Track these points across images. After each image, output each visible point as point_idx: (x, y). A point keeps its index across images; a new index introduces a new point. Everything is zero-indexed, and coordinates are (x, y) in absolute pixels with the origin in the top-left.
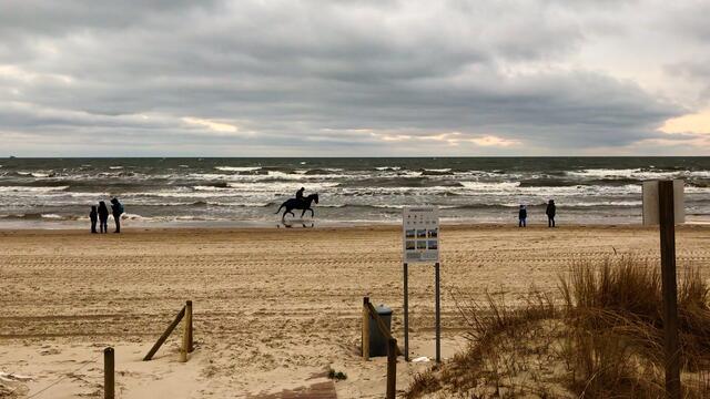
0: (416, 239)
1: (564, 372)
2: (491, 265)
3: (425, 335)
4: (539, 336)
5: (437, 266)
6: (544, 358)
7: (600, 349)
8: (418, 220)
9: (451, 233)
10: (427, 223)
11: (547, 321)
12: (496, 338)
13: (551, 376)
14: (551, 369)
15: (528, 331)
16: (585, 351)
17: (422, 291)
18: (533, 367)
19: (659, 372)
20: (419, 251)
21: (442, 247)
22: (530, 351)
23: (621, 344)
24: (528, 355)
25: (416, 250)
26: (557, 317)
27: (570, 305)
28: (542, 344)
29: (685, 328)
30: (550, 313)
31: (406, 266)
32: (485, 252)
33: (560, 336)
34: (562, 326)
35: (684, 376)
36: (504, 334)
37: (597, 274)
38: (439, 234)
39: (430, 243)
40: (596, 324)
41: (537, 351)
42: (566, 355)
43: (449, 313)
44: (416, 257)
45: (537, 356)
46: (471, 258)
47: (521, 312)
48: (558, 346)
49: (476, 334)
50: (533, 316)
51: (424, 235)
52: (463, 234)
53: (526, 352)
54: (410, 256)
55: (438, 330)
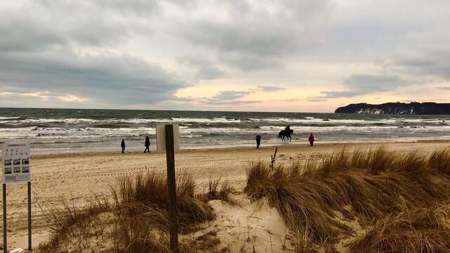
0: (12, 166)
1: (113, 245)
2: (70, 181)
3: (21, 233)
4: (97, 224)
5: (29, 184)
6: (100, 238)
7: (134, 228)
8: (14, 152)
9: (43, 160)
10: (21, 154)
11: (103, 214)
12: (69, 228)
13: (104, 249)
14: (104, 244)
15: (90, 222)
16: (125, 231)
17: (20, 202)
18: (92, 245)
19: (167, 237)
20: (15, 174)
21: (33, 170)
22: (92, 235)
23: (147, 223)
24: (90, 238)
25: (13, 174)
26: (110, 211)
27: (117, 202)
28: (100, 229)
29: (182, 209)
30: (105, 209)
31: (4, 185)
32: (66, 172)
33: (111, 222)
34: (112, 216)
35: (180, 238)
36: (74, 226)
37: (134, 182)
38: (30, 161)
39: (23, 168)
40: (132, 213)
41: (96, 235)
42: (114, 235)
43: (39, 216)
44: (13, 179)
45: (95, 238)
46: (57, 176)
47: (86, 210)
48: (109, 229)
49: (55, 228)
50: (94, 212)
51: (19, 163)
52: (52, 160)
53: (88, 236)
54: (7, 178)
55: (30, 228)
